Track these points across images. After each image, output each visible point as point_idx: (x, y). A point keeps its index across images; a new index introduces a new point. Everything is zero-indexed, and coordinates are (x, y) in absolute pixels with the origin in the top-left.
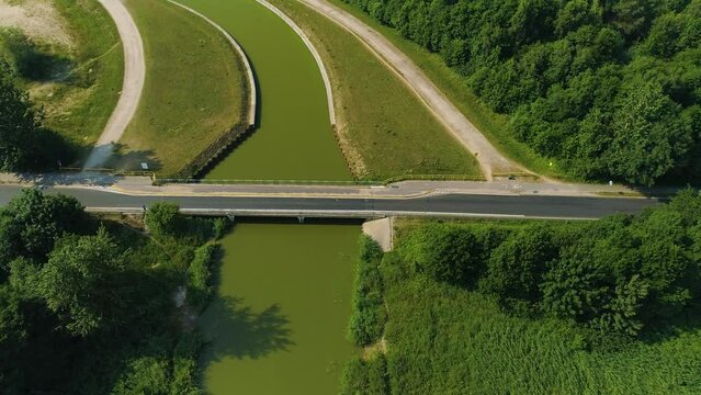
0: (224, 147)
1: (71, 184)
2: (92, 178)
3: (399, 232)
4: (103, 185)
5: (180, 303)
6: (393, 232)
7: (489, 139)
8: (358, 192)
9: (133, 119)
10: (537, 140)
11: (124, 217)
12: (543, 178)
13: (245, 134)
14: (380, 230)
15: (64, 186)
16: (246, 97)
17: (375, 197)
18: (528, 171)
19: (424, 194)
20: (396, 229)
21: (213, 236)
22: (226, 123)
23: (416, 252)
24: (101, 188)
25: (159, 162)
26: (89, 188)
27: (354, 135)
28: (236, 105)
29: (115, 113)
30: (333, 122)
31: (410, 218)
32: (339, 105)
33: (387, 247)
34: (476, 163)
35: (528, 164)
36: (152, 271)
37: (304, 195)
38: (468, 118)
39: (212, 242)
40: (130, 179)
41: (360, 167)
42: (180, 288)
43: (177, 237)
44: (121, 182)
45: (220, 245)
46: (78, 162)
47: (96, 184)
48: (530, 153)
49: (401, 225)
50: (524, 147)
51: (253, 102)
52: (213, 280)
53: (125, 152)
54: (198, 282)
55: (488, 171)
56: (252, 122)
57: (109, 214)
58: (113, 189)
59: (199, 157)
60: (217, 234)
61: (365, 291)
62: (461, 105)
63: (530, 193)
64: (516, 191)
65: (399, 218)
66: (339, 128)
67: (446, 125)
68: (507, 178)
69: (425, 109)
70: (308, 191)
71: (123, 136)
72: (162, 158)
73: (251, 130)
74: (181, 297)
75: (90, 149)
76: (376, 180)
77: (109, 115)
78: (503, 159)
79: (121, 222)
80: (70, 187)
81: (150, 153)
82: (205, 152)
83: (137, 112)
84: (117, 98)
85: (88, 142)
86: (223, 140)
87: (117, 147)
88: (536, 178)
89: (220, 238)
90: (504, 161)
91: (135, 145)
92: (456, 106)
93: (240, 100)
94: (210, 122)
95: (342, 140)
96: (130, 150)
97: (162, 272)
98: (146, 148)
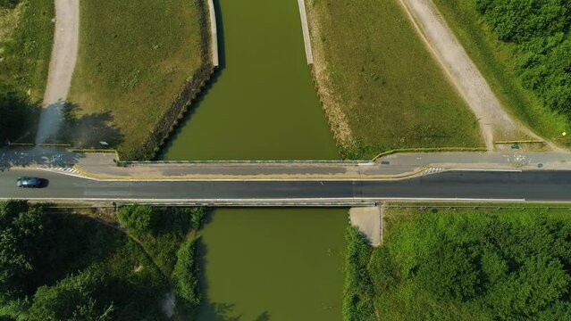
0: (188, 103)
1: (28, 164)
2: (49, 156)
3: (389, 225)
4: (63, 165)
5: (170, 313)
6: (383, 223)
7: (493, 86)
8: (344, 171)
9: (77, 65)
10: (549, 93)
11: (94, 210)
12: (551, 145)
13: (209, 78)
14: (368, 218)
15: (20, 168)
16: (204, 23)
17: (364, 178)
18: (533, 135)
19: (417, 173)
20: (386, 219)
21: (193, 228)
22: (184, 69)
23: (408, 251)
24: (60, 170)
25: (118, 130)
26: (48, 169)
27: (337, 83)
28: (194, 39)
29: (54, 54)
30: (310, 60)
31: (403, 206)
32: (315, 33)
33: (376, 241)
34: (476, 124)
35: (531, 121)
36: (135, 277)
37: (285, 178)
38: (469, 53)
39: (191, 238)
40: (92, 157)
41: (344, 133)
42: (167, 295)
43: (155, 235)
44: (81, 161)
45: (200, 239)
46: (28, 133)
47: (55, 164)
48: (536, 106)
49: (391, 216)
50: (529, 96)
51: (213, 30)
52: (199, 288)
53: (79, 115)
54: (185, 290)
55: (488, 134)
56: (215, 63)
57: (78, 206)
58: (72, 172)
59: (162, 122)
60: (196, 227)
61: (356, 299)
62: (462, 32)
63: (533, 167)
64: (519, 164)
65: (390, 207)
66: (319, 69)
67: (444, 67)
68: (510, 145)
69: (419, 40)
70: (289, 171)
71: (71, 91)
72: (121, 124)
73: (217, 70)
74: (170, 305)
75: (38, 110)
76: (362, 153)
77: (48, 57)
78: (507, 117)
79: (92, 216)
80: (27, 168)
81: (106, 116)
82: (169, 114)
83: (80, 52)
84: (52, 28)
85: (33, 100)
86: (186, 93)
87: (69, 107)
88: (542, 145)
89: (200, 227)
90: (508, 121)
91: (88, 106)
92: (457, 34)
93: (198, 28)
94: (167, 67)
95: (323, 90)
96: (83, 113)
97: (147, 278)
98: (100, 109)
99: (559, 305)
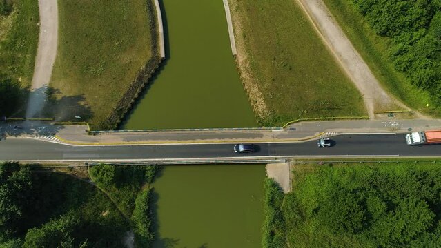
0: (142, 86)
1: (19, 134)
2: (35, 127)
3: (297, 176)
4: (47, 135)
5: (130, 247)
6: (292, 175)
7: (372, 69)
8: (261, 136)
9: (57, 58)
10: (415, 75)
11: (71, 169)
12: (418, 114)
13: (158, 66)
14: (280, 171)
15: (14, 137)
16: (154, 25)
17: (277, 141)
18: (405, 107)
19: (317, 136)
20: (294, 172)
21: (147, 181)
22: (138, 60)
23: (311, 196)
24: (45, 139)
25: (89, 108)
26: (35, 138)
27: (255, 69)
28: (146, 37)
29: (39, 49)
30: (234, 52)
31: (306, 162)
32: (238, 31)
33: (287, 189)
34: (361, 98)
35: (402, 96)
36: (103, 219)
37: (217, 142)
38: (354, 45)
39: (146, 189)
40: (69, 127)
41: (261, 107)
42: (128, 233)
43: (118, 187)
44: (62, 131)
45: (153, 189)
46: (20, 110)
47: (42, 134)
48: (406, 84)
49: (299, 169)
50: (400, 77)
51: (161, 30)
52: (153, 227)
53: (59, 97)
54: (142, 229)
55: (370, 106)
56: (162, 55)
57: (58, 166)
58: (55, 140)
59: (122, 100)
60: (150, 180)
61: (272, 234)
62: (349, 29)
63: (404, 130)
64: (394, 129)
65: (297, 163)
66: (242, 59)
67: (336, 55)
68: (387, 115)
69: (316, 35)
70: (220, 137)
71: (53, 78)
72: (91, 103)
73: (164, 61)
74: (130, 239)
75: (27, 93)
76: (275, 122)
77: (34, 53)
78: (384, 93)
79: (69, 173)
80: (19, 137)
81: (80, 98)
82: (127, 94)
83: (59, 48)
84: (37, 30)
85: (24, 86)
86: (140, 78)
87: (51, 91)
88: (411, 114)
89: (152, 182)
90: (385, 95)
91: (66, 89)
92: (345, 30)
93: (149, 29)
94: (125, 58)
95: (244, 75)
96: (62, 95)
97: (112, 221)
99: (426, 235)
